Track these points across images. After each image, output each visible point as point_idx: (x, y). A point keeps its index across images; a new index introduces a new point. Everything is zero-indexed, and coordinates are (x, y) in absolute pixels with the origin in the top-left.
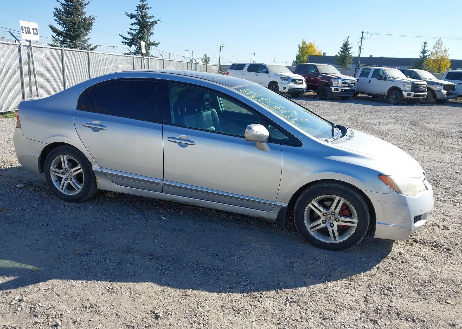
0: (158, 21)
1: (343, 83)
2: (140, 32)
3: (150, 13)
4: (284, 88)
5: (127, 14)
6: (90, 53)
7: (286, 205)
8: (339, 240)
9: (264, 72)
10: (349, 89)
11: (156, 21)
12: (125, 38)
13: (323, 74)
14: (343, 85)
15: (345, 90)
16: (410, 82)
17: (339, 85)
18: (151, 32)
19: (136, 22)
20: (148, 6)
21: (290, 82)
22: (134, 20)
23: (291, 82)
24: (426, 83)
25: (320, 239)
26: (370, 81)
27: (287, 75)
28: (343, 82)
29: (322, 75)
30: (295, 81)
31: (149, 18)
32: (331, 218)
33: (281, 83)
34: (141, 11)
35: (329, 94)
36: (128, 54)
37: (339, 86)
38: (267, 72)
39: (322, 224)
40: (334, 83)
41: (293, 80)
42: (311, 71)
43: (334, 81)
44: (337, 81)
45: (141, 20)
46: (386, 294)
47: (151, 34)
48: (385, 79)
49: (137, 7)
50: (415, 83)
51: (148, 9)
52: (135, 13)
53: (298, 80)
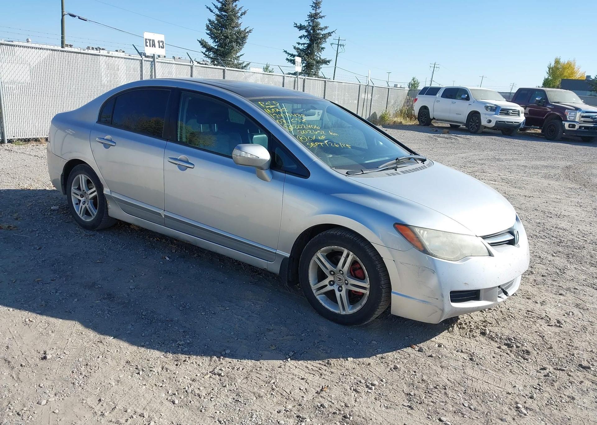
0: (332, 32)
1: (583, 117)
2: (310, 46)
3: (322, 23)
4: (488, 121)
5: (296, 25)
6: (227, 70)
7: (288, 255)
8: (349, 311)
9: (463, 99)
10: (593, 126)
11: (329, 33)
12: (290, 54)
13: (553, 103)
14: (583, 119)
15: (586, 128)
17: (577, 120)
18: (323, 46)
19: (306, 34)
20: (321, 14)
21: (499, 114)
22: (304, 32)
23: (500, 113)
25: (326, 306)
27: (495, 104)
28: (585, 114)
30: (506, 112)
31: (321, 29)
32: (340, 280)
33: (486, 114)
34: (312, 21)
35: (560, 130)
36: (292, 74)
37: (576, 121)
38: (468, 99)
39: (328, 285)
40: (569, 116)
41: (503, 110)
42: (536, 99)
43: (569, 114)
44: (574, 113)
45: (312, 31)
46: (358, 390)
47: (323, 48)
49: (308, 17)
51: (321, 17)
52: (306, 24)
53: (511, 111)
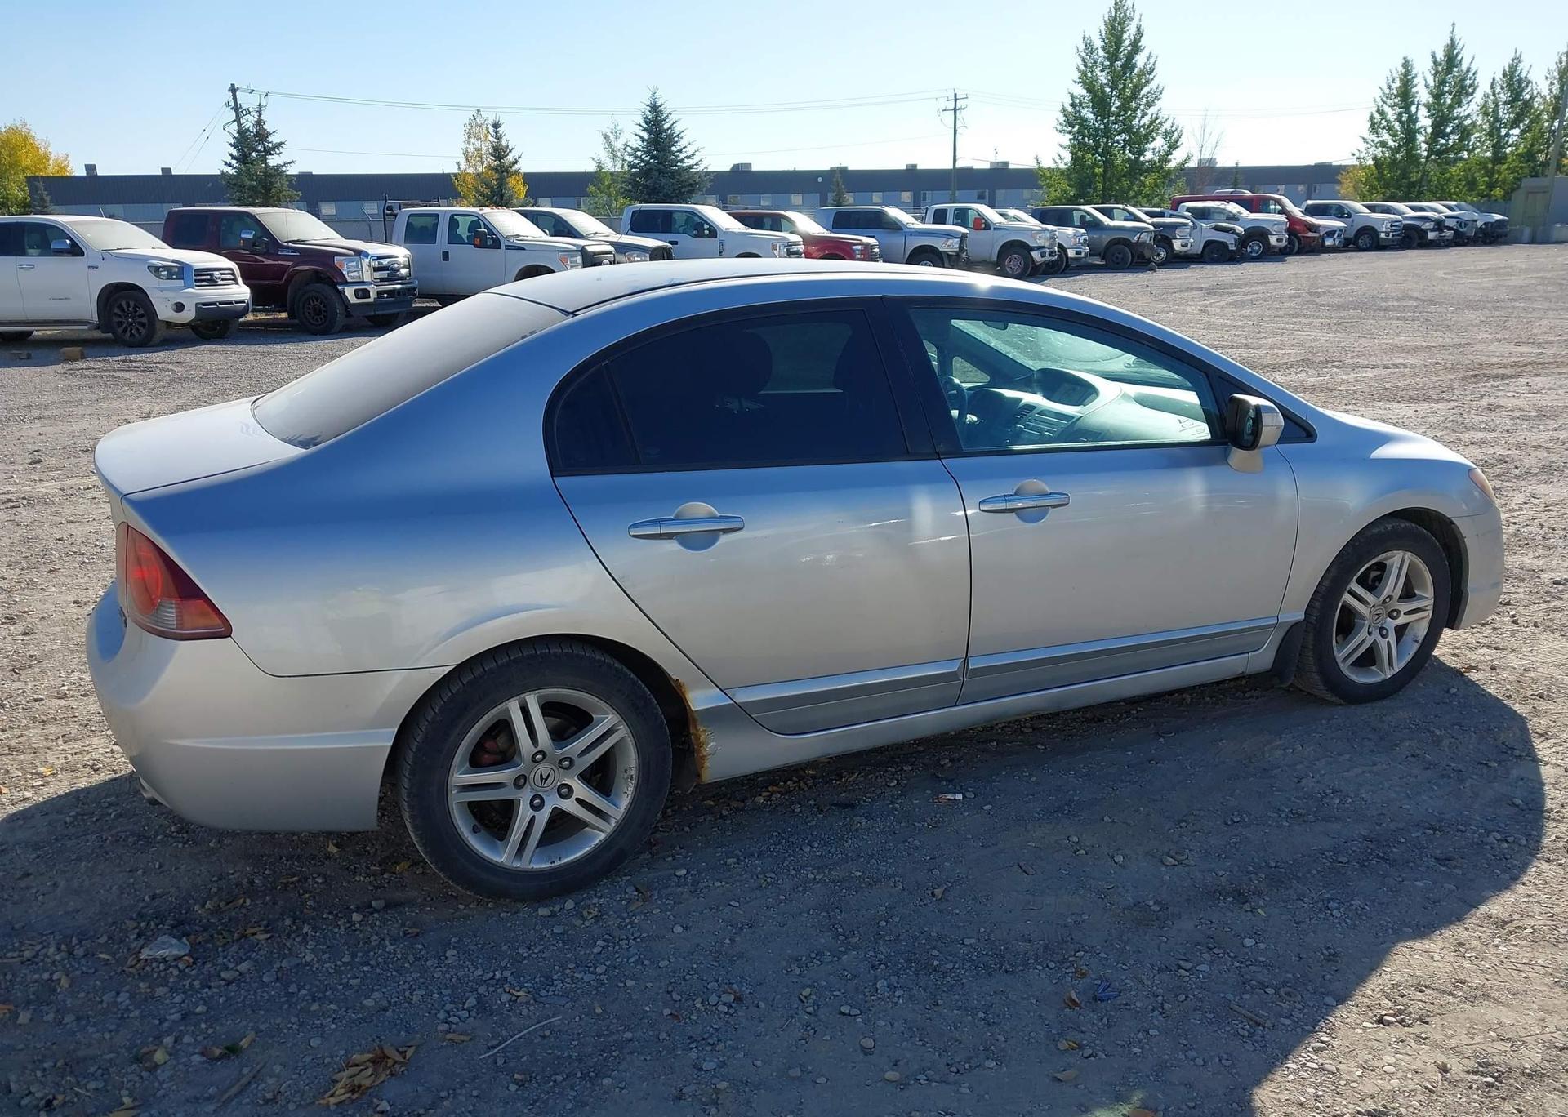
1: (376, 270)
4: (175, 307)
7: (1300, 615)
8: (1399, 664)
9: (59, 253)
10: (402, 288)
13: (290, 244)
14: (377, 275)
15: (391, 293)
16: (574, 248)
17: (367, 278)
21: (195, 283)
23: (196, 281)
24: (611, 248)
26: (446, 256)
27: (172, 258)
28: (376, 264)
29: (289, 248)
30: (209, 277)
32: (1379, 616)
33: (162, 290)
35: (340, 310)
37: (365, 280)
38: (76, 251)
40: (349, 271)
41: (200, 272)
42: (243, 236)
43: (345, 265)
44: (355, 264)
48: (496, 244)
50: (589, 249)
53: (217, 274)
